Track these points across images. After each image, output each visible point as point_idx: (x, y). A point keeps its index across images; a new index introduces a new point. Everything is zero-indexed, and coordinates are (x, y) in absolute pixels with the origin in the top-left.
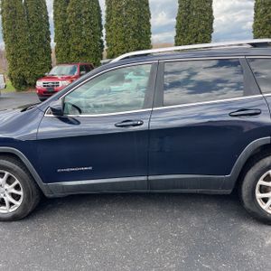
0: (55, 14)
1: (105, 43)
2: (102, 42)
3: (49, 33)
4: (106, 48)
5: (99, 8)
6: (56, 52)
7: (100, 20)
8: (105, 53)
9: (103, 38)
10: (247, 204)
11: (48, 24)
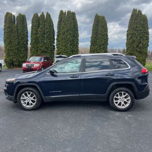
0: (32, 32)
1: (56, 47)
2: (54, 46)
3: (28, 40)
4: (56, 49)
5: (54, 30)
6: (31, 50)
7: (54, 36)
8: (55, 52)
9: (55, 45)
10: (111, 104)
11: (27, 36)
